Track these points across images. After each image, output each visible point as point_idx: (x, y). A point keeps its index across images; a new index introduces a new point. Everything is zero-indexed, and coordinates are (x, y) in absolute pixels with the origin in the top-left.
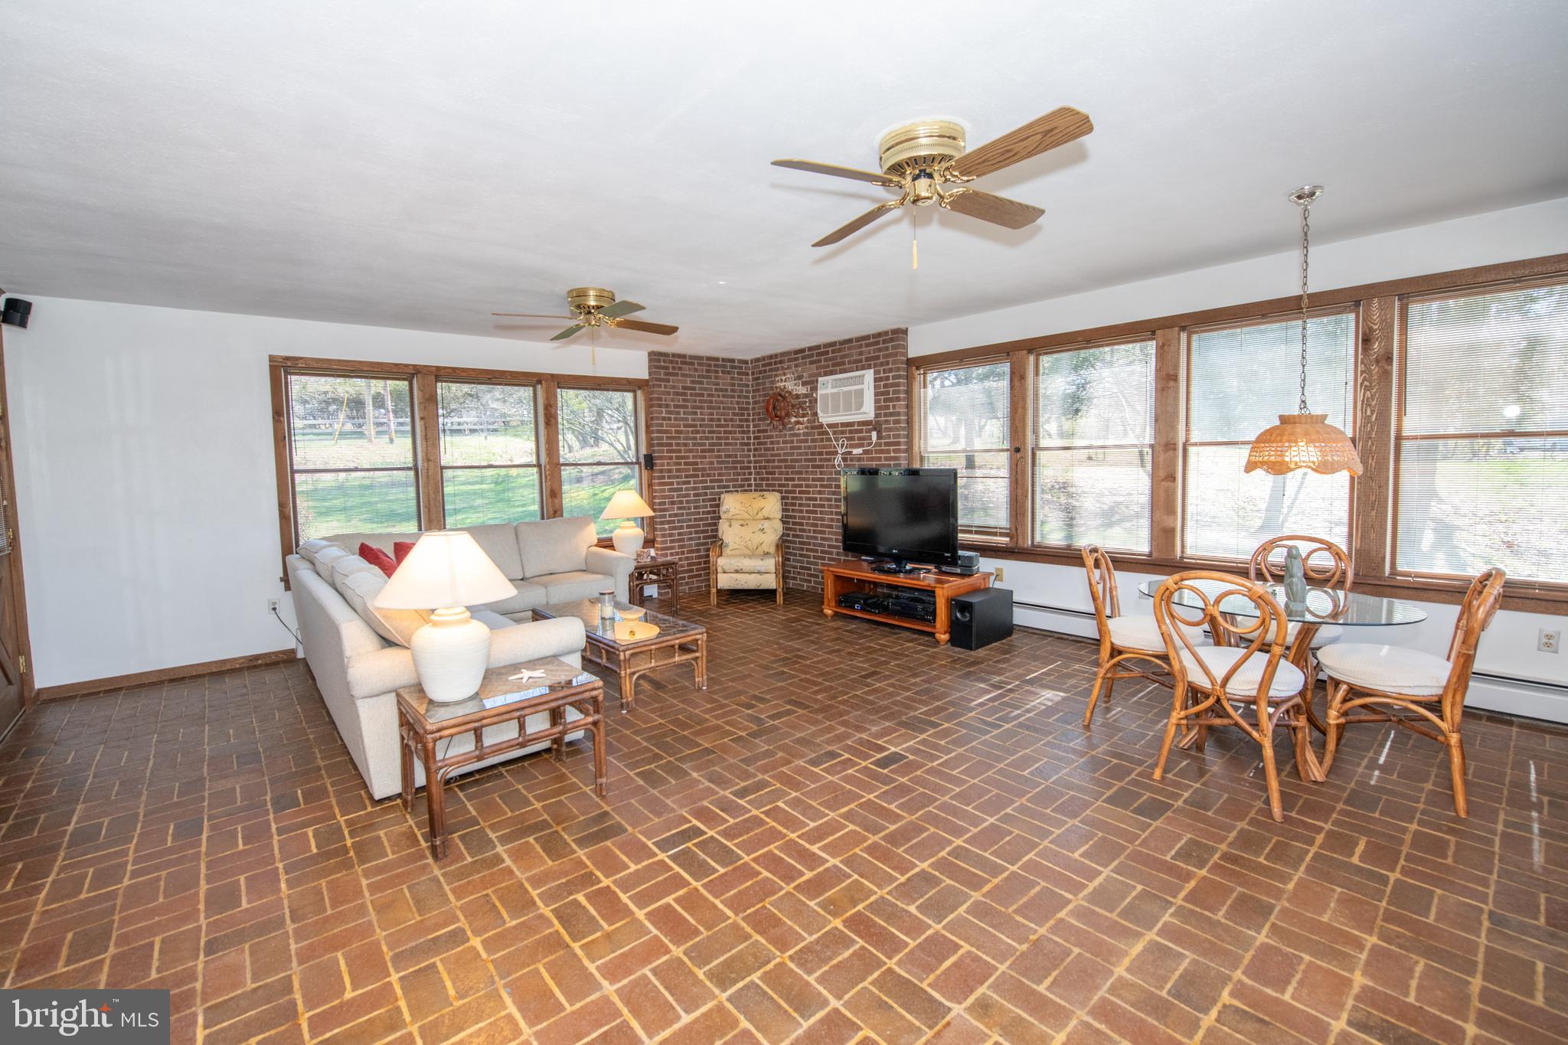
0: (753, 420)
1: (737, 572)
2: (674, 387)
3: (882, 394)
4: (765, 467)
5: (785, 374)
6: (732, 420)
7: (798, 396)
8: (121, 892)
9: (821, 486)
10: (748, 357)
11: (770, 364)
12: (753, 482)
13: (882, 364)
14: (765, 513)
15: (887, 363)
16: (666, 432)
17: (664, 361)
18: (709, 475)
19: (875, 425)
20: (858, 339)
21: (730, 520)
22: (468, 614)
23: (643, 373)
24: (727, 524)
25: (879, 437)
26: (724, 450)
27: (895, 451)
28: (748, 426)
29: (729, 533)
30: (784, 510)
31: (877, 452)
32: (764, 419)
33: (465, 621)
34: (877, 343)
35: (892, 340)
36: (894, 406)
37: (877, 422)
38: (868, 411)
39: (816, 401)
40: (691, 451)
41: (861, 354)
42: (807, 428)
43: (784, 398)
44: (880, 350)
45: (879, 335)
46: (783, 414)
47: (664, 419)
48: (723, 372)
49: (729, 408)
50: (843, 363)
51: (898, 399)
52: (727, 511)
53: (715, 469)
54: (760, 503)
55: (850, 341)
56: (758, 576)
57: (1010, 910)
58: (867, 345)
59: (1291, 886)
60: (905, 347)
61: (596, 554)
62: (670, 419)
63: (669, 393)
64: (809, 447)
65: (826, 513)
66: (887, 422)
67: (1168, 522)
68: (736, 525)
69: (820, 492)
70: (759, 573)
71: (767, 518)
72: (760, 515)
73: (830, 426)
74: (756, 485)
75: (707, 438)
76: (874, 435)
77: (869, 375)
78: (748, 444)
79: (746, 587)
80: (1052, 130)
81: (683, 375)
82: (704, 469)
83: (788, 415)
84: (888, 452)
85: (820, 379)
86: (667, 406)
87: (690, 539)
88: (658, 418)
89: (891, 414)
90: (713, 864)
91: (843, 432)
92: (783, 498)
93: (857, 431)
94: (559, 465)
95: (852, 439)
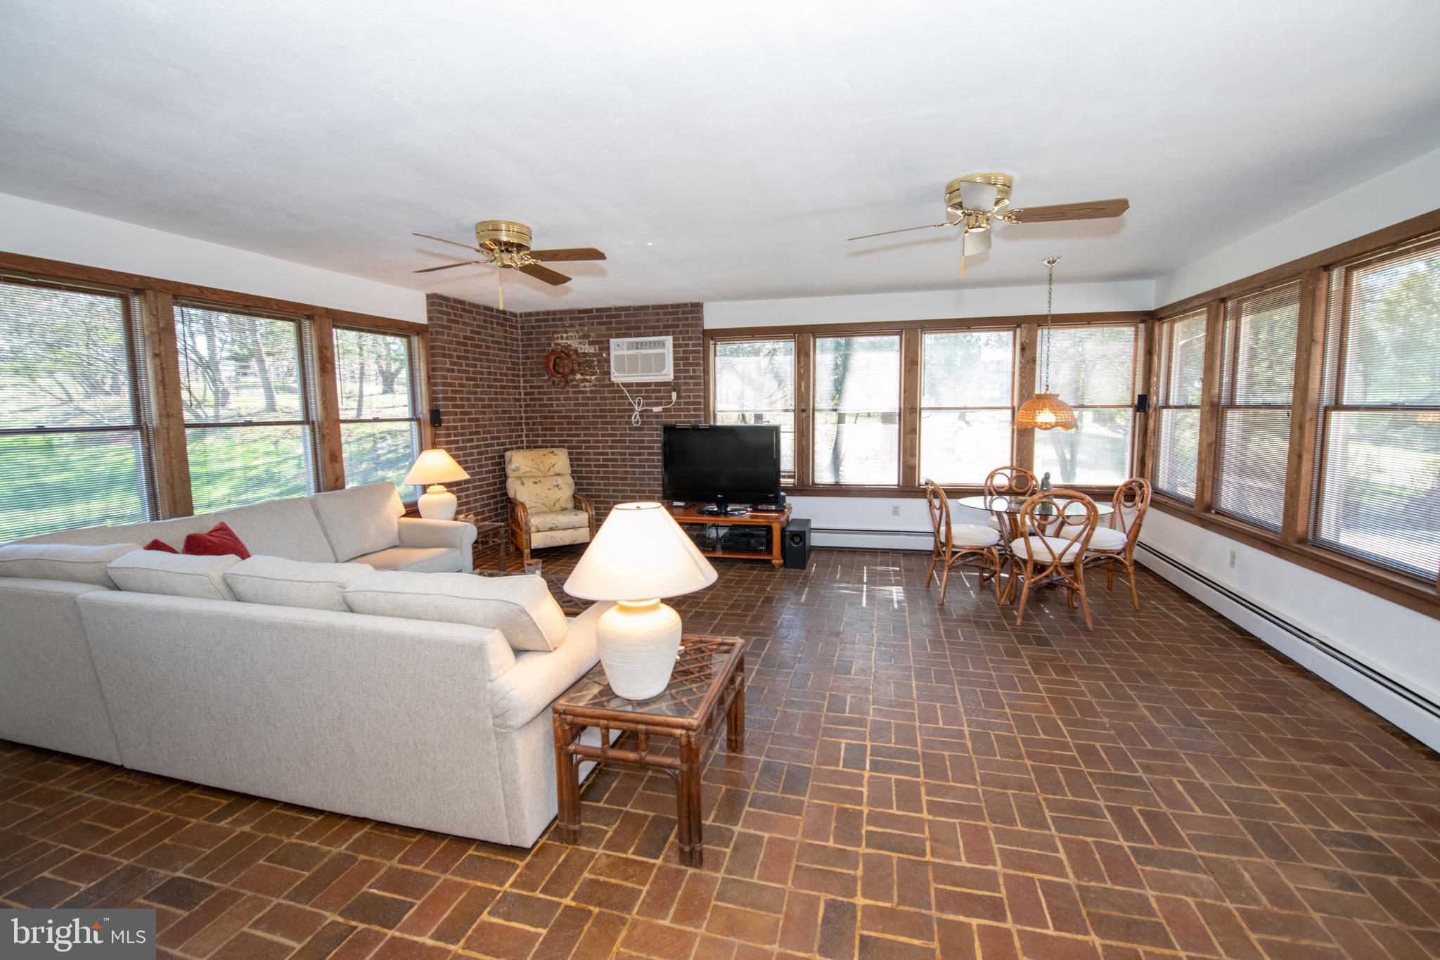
0: (524, 376)
1: (551, 529)
2: (456, 336)
3: (682, 359)
4: (541, 424)
5: (566, 332)
6: (506, 375)
7: (585, 354)
9: (613, 441)
10: (518, 310)
11: (547, 320)
12: (524, 439)
13: (681, 332)
14: (557, 469)
15: (687, 332)
16: (451, 385)
17: (447, 306)
18: (489, 432)
19: (673, 386)
20: (655, 307)
21: (519, 478)
23: (420, 317)
24: (518, 482)
25: (678, 397)
26: (500, 406)
27: (695, 410)
28: (519, 382)
29: (519, 490)
30: (572, 466)
31: (676, 410)
32: (540, 375)
34: (677, 313)
35: (691, 312)
36: (694, 371)
37: (676, 384)
38: (668, 374)
39: (608, 361)
40: (473, 406)
41: (658, 321)
42: (595, 386)
43: (568, 355)
44: (679, 319)
45: (679, 306)
46: (567, 370)
47: (448, 370)
48: (498, 324)
49: (503, 362)
50: (639, 328)
51: (698, 365)
52: (517, 469)
53: (494, 426)
54: (551, 459)
55: (646, 307)
56: (573, 531)
58: (665, 314)
60: (701, 319)
61: (406, 525)
62: (453, 371)
63: (451, 342)
64: (598, 405)
65: (619, 466)
66: (686, 384)
67: (911, 462)
68: (529, 483)
69: (611, 448)
70: (573, 528)
71: (559, 474)
72: (552, 472)
73: (625, 385)
74: (528, 442)
75: (486, 393)
76: (674, 395)
77: (669, 340)
78: (519, 400)
79: (561, 543)
81: (464, 324)
82: (485, 426)
83: (573, 372)
84: (688, 410)
85: (612, 341)
86: (450, 356)
87: (476, 501)
88: (443, 369)
89: (691, 378)
91: (637, 392)
92: (570, 454)
93: (654, 391)
94: (339, 422)
95: (650, 398)
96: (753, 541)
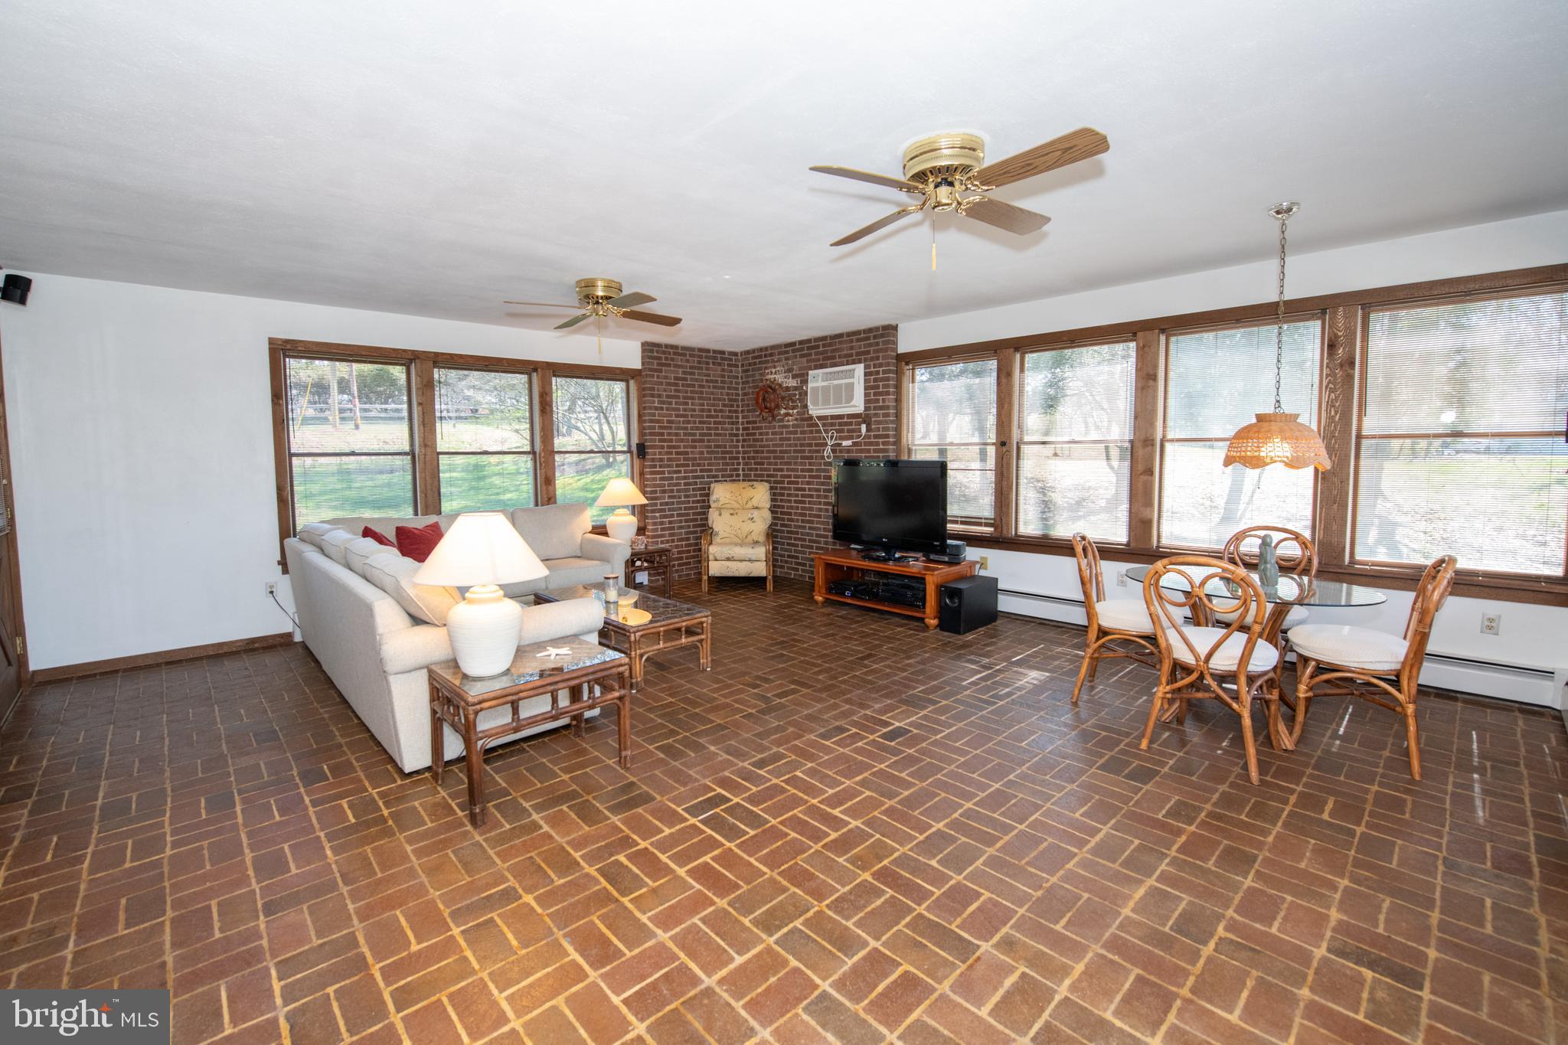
0: (742, 411)
1: (728, 559)
2: (666, 377)
3: (872, 388)
4: (754, 458)
5: (775, 367)
6: (721, 411)
7: (788, 389)
8: (165, 861)
9: (810, 477)
10: (738, 349)
11: (761, 357)
12: (741, 472)
13: (872, 359)
14: (754, 502)
15: (878, 358)
16: (658, 421)
17: (657, 352)
18: (699, 465)
19: (865, 418)
20: (849, 334)
21: (719, 509)
22: (501, 593)
23: (637, 364)
24: (717, 513)
25: (868, 430)
26: (714, 441)
27: (884, 443)
28: (737, 417)
29: (718, 522)
30: (772, 500)
31: (866, 444)
32: (754, 411)
33: (497, 600)
34: (868, 338)
35: (882, 336)
36: (884, 400)
37: (867, 416)
38: (858, 405)
39: (806, 393)
40: (682, 441)
41: (852, 348)
42: (796, 419)
43: (774, 390)
44: (870, 345)
45: (870, 330)
46: (773, 405)
47: (656, 408)
48: (714, 363)
49: (719, 399)
50: (834, 358)
51: (888, 393)
52: (717, 500)
53: (706, 459)
54: (750, 492)
55: (841, 335)
56: (749, 563)
57: (1023, 862)
58: (858, 340)
59: (1270, 839)
60: (895, 343)
61: (591, 541)
62: (662, 409)
63: (661, 383)
64: (798, 439)
65: (815, 503)
66: (876, 415)
67: (1145, 513)
68: (726, 514)
69: (808, 483)
70: (750, 560)
71: (757, 508)
72: (750, 505)
73: (820, 418)
74: (744, 475)
75: (697, 428)
76: (864, 427)
77: (859, 369)
78: (737, 435)
79: (737, 574)
80: (1071, 148)
81: (676, 366)
82: (695, 459)
83: (778, 407)
84: (877, 444)
85: (810, 372)
86: (659, 396)
87: (681, 527)
88: (650, 408)
89: (881, 408)
90: (743, 827)
92: (771, 488)
93: (846, 424)
94: (553, 453)
95: (841, 431)
96: (909, 593)
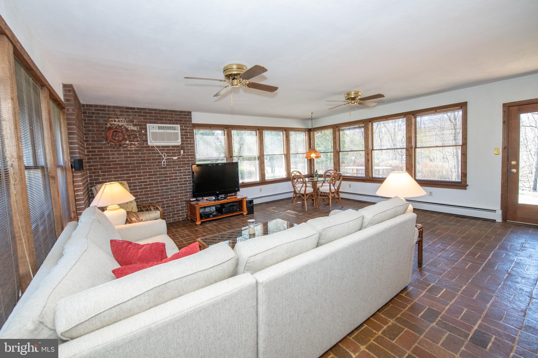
3: (184, 135)
4: (101, 169)
5: (118, 118)
6: (83, 140)
7: (132, 131)
9: (150, 175)
11: (103, 110)
12: (89, 179)
13: (183, 124)
15: (185, 124)
16: (78, 144)
19: (181, 147)
20: (170, 111)
25: (184, 152)
27: (191, 158)
28: (84, 145)
31: (183, 158)
32: (99, 141)
34: (181, 115)
35: (187, 115)
36: (189, 141)
37: (183, 147)
38: (179, 142)
39: (146, 135)
41: (172, 117)
42: (138, 147)
43: (121, 130)
44: (182, 118)
45: (182, 112)
46: (121, 139)
49: (82, 132)
50: (162, 120)
51: (192, 138)
55: (166, 111)
58: (176, 115)
60: (191, 119)
62: (78, 135)
64: (140, 157)
65: (154, 187)
66: (187, 146)
69: (149, 178)
73: (157, 147)
76: (182, 152)
77: (177, 127)
83: (125, 139)
84: (188, 158)
85: (148, 125)
89: (189, 144)
91: (163, 150)
93: (171, 150)
95: (170, 153)
